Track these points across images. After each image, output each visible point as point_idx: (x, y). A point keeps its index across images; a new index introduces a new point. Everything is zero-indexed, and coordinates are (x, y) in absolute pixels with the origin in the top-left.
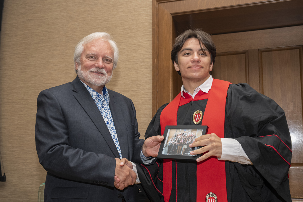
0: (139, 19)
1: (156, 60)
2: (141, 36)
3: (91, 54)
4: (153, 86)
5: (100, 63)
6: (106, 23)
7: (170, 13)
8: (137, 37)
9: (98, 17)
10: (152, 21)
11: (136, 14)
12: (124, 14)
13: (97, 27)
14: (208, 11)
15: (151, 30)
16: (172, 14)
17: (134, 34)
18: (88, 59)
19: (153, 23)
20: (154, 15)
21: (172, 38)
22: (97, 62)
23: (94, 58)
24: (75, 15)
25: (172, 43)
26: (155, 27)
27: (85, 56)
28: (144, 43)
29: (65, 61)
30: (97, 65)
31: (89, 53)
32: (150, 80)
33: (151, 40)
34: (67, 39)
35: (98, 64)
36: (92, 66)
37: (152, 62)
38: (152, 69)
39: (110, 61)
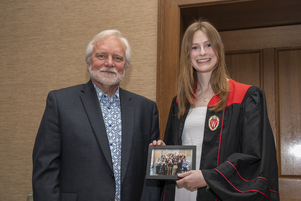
0: (142, 11)
1: (161, 57)
2: (144, 30)
3: (100, 52)
4: (157, 86)
5: (110, 61)
6: (106, 14)
7: (178, 5)
8: (140, 31)
9: (96, 8)
10: (157, 14)
11: (140, 5)
12: (126, 5)
13: (95, 19)
14: (221, 3)
15: (156, 23)
16: (179, 6)
17: (137, 27)
18: (98, 58)
19: (158, 15)
20: (160, 7)
21: (179, 33)
22: (107, 61)
23: (103, 56)
24: (71, 5)
25: (179, 39)
26: (161, 20)
27: (95, 55)
28: (148, 38)
29: (58, 56)
30: (106, 64)
31: (98, 51)
32: (154, 79)
33: (155, 35)
34: (61, 31)
35: (107, 62)
36: (101, 66)
37: (156, 60)
38: (156, 67)
39: (121, 59)
